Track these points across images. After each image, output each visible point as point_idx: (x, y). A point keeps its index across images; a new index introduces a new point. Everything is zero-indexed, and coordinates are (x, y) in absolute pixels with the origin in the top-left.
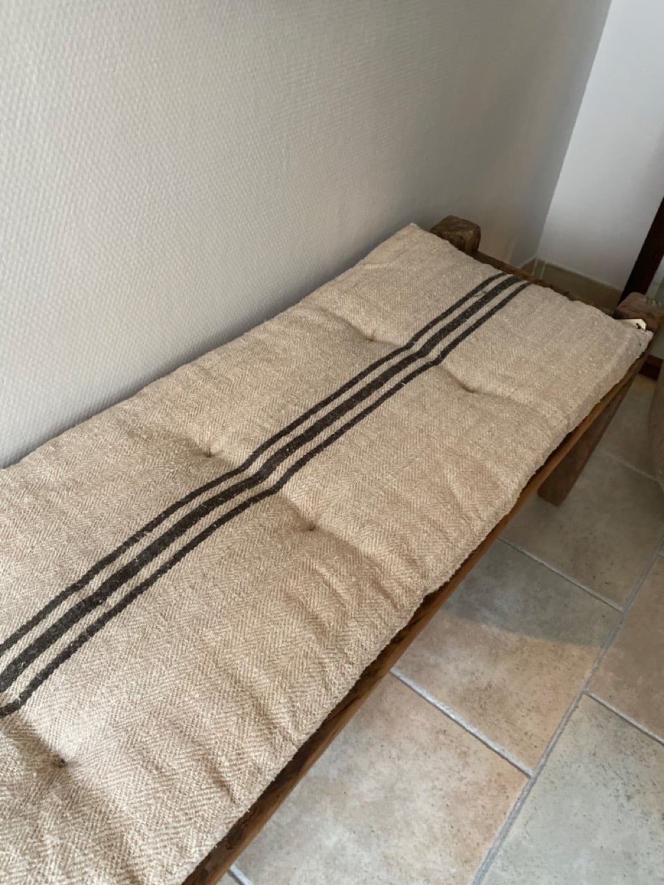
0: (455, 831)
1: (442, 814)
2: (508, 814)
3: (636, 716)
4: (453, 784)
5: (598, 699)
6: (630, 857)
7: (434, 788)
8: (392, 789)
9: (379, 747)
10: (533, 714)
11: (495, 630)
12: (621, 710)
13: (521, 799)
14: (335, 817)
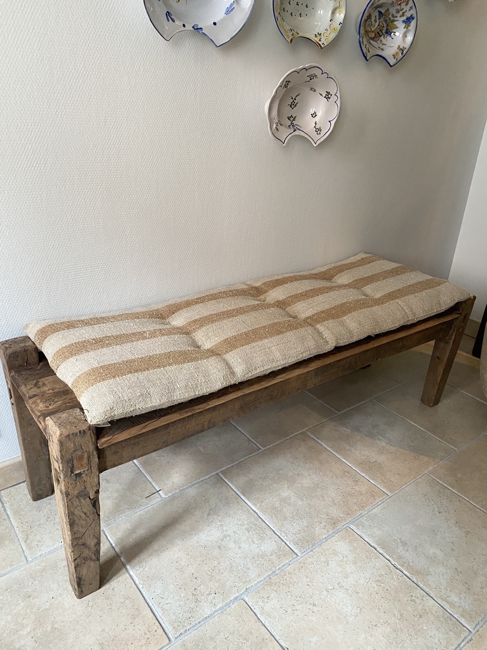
0: (345, 504)
1: (341, 498)
2: (373, 504)
3: (451, 487)
4: (348, 489)
5: (433, 477)
6: (434, 531)
7: (338, 488)
8: (318, 485)
9: (315, 471)
10: (396, 476)
11: (384, 444)
12: (445, 483)
13: (382, 501)
14: (288, 488)
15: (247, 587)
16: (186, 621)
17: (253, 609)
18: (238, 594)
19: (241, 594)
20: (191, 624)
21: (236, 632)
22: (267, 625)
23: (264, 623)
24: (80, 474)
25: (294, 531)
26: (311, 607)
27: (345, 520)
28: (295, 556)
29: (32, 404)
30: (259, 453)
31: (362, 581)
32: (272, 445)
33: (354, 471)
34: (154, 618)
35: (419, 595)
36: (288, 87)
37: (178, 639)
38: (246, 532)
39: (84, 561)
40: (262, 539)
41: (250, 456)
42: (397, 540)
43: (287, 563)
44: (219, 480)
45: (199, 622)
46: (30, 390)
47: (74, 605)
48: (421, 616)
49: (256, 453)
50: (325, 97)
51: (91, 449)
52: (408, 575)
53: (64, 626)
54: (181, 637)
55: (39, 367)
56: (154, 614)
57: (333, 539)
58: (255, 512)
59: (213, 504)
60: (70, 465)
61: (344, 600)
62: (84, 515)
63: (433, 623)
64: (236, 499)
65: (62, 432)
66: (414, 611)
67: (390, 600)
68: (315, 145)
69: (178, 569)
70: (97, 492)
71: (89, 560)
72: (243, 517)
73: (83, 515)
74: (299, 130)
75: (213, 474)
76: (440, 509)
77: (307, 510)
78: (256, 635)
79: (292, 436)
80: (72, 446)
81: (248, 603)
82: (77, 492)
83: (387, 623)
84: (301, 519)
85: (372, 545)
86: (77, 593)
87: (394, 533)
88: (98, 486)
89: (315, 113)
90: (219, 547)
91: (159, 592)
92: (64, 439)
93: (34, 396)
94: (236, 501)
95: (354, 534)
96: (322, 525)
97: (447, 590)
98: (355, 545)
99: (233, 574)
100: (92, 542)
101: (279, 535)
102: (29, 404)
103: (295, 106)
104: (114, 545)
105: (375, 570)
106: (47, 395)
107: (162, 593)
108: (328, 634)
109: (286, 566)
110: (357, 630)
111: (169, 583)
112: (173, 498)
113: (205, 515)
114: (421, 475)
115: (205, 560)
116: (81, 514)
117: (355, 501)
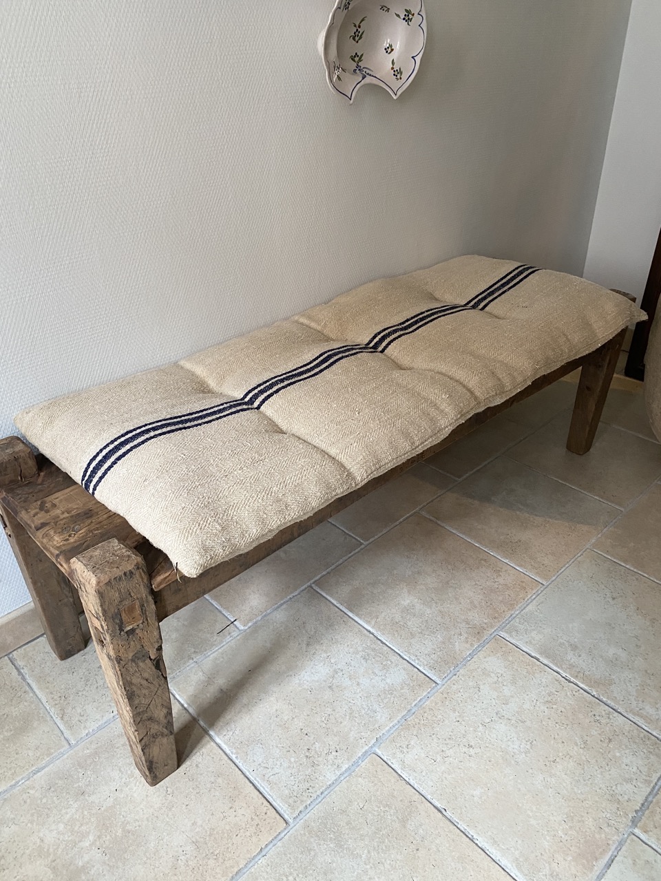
0: (488, 604)
1: (481, 597)
2: (526, 599)
3: (624, 562)
4: (489, 584)
5: (598, 552)
6: (610, 625)
7: (476, 584)
8: (447, 583)
9: (440, 564)
10: (550, 556)
11: (527, 515)
12: (615, 558)
13: (536, 594)
14: (409, 592)
15: (378, 736)
16: (304, 794)
17: (390, 764)
18: (367, 748)
19: (371, 747)
20: (311, 797)
21: (373, 798)
22: (412, 782)
23: (407, 780)
24: (133, 630)
25: (426, 652)
26: (465, 749)
27: (492, 627)
28: (434, 685)
29: (43, 538)
30: (362, 549)
31: (527, 706)
32: (376, 537)
33: (493, 558)
34: (260, 796)
35: (603, 713)
36: (349, 9)
37: (298, 820)
38: (363, 661)
39: (154, 740)
40: (386, 668)
41: (351, 555)
42: (563, 644)
43: (425, 696)
44: (313, 595)
45: (322, 793)
46: (34, 516)
47: (147, 796)
48: (610, 740)
49: (357, 551)
50: (404, 19)
51: (144, 595)
52: (586, 688)
53: (139, 826)
54: (301, 816)
55: (40, 480)
56: (259, 791)
57: (481, 654)
58: (369, 632)
59: (311, 630)
60: (118, 621)
61: (509, 734)
62: (145, 681)
63: (626, 746)
64: (341, 618)
65: (99, 578)
66: (600, 734)
67: (567, 725)
68: (395, 98)
69: (281, 726)
70: (160, 649)
71: (160, 737)
72: (355, 641)
73: (145, 683)
74: (370, 75)
75: (303, 587)
76: (613, 594)
77: (439, 619)
78: (401, 799)
79: (401, 520)
80: (117, 595)
81: (382, 757)
82: (131, 655)
83: (568, 757)
84: (434, 633)
85: (533, 655)
86: (149, 780)
87: (559, 635)
88: (160, 641)
89: (391, 46)
90: (330, 687)
91: (260, 759)
92: (104, 588)
93: (43, 525)
94: (342, 622)
95: (506, 645)
96: (463, 638)
97: (638, 701)
98: (511, 659)
99: (355, 721)
100: (160, 714)
101: (408, 659)
102: (39, 539)
103: (361, 38)
104: (186, 706)
105: (542, 688)
106: (62, 522)
107: (265, 761)
108: (494, 781)
109: (424, 701)
110: (530, 771)
111: (271, 747)
112: (255, 629)
113: (304, 646)
114: (582, 552)
115: (315, 709)
116: (142, 681)
117: (501, 598)
